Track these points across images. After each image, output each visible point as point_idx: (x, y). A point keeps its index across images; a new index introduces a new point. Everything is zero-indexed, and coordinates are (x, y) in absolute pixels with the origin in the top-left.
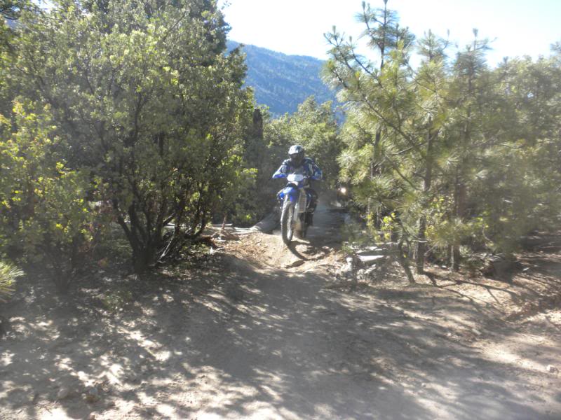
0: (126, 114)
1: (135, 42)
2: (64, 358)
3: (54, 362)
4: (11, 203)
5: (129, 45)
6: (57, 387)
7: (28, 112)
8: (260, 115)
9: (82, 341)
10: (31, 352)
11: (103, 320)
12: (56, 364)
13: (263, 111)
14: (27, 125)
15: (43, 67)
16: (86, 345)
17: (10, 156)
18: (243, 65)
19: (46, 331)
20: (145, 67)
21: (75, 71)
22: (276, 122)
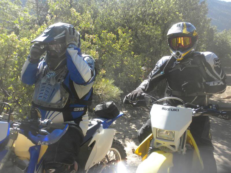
0: (160, 32)
1: (165, 3)
2: (133, 124)
3: (130, 125)
4: (116, 67)
5: (163, 4)
6: (131, 134)
7: (123, 33)
8: (213, 30)
9: (139, 119)
10: (121, 121)
11: (146, 112)
12: (130, 126)
13: (214, 29)
14: (123, 38)
15: (128, 15)
16: (141, 121)
17: (117, 49)
18: (206, 8)
19: (126, 114)
20: (169, 13)
21: (141, 16)
22: (220, 33)
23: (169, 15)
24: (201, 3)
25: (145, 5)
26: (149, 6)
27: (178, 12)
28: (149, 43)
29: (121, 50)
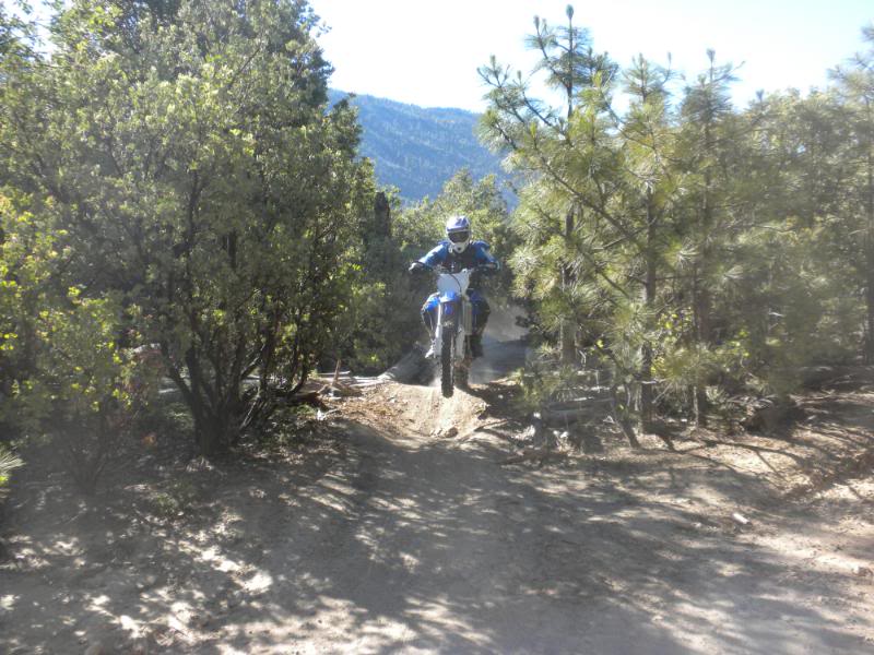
2: (97, 596)
5: (174, 99)
7: (21, 210)
8: (385, 201)
13: (389, 196)
15: (41, 139)
18: (355, 125)
21: (92, 143)
22: (411, 211)
23: (203, 139)
25: (101, 99)
26: (120, 104)
27: (237, 127)
29: (13, 283)
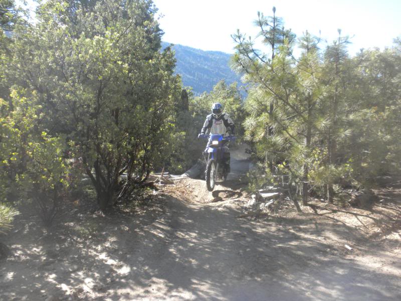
0: (91, 96)
1: (96, 44)
2: (51, 274)
4: (10, 161)
5: (92, 47)
7: (21, 96)
8: (186, 94)
9: (63, 261)
11: (77, 245)
12: (45, 279)
13: (188, 91)
14: (20, 105)
15: (31, 63)
16: (67, 265)
17: (8, 128)
18: (173, 58)
19: (38, 255)
20: (104, 62)
21: (54, 66)
22: (198, 98)
23: (105, 66)
24: (165, 50)
25: (59, 46)
26: (67, 49)
27: (120, 60)
28: (74, 115)
29: (17, 129)
